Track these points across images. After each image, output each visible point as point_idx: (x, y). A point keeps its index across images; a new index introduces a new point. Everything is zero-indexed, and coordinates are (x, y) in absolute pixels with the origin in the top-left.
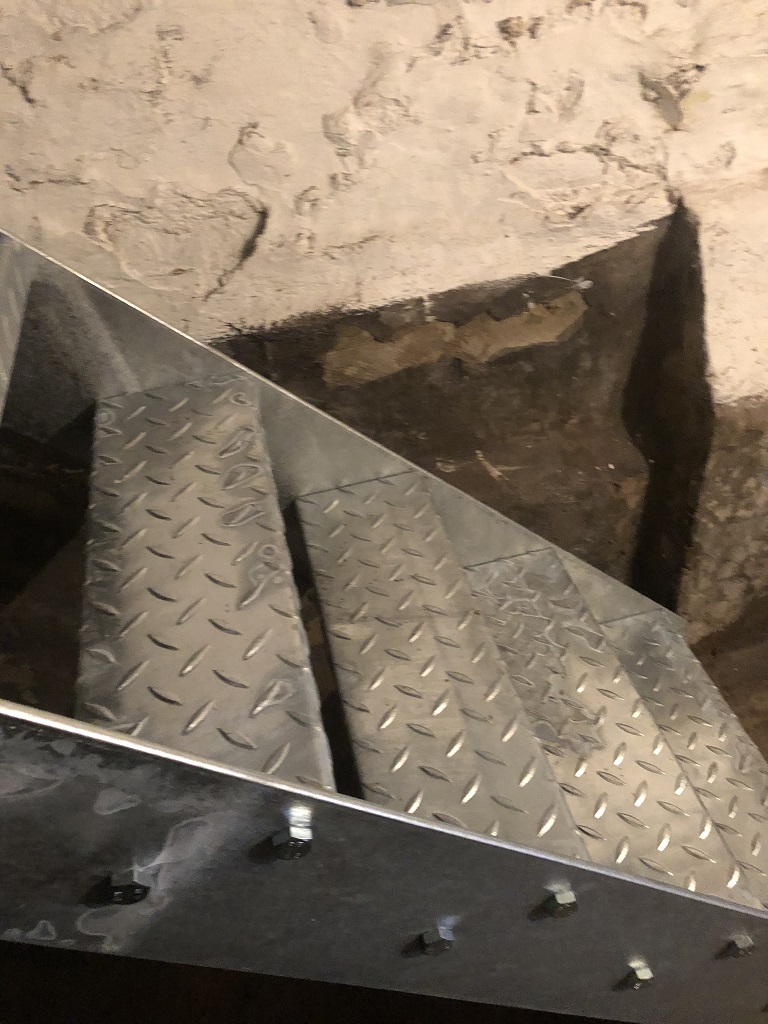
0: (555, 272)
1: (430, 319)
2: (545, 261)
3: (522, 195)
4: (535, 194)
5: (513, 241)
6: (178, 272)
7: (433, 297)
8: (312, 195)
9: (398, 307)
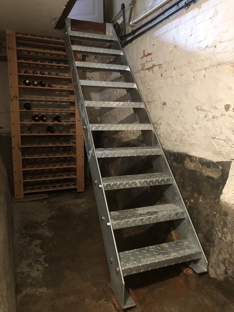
0: (216, 162)
1: (197, 161)
2: (215, 159)
3: (214, 145)
4: (215, 145)
5: (211, 153)
6: (176, 140)
7: (198, 157)
8: (189, 135)
9: (194, 157)
